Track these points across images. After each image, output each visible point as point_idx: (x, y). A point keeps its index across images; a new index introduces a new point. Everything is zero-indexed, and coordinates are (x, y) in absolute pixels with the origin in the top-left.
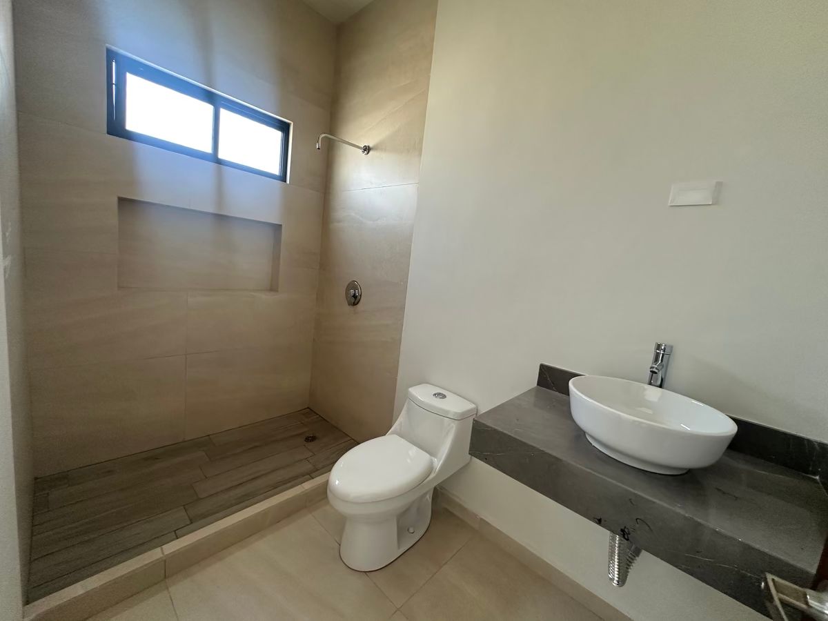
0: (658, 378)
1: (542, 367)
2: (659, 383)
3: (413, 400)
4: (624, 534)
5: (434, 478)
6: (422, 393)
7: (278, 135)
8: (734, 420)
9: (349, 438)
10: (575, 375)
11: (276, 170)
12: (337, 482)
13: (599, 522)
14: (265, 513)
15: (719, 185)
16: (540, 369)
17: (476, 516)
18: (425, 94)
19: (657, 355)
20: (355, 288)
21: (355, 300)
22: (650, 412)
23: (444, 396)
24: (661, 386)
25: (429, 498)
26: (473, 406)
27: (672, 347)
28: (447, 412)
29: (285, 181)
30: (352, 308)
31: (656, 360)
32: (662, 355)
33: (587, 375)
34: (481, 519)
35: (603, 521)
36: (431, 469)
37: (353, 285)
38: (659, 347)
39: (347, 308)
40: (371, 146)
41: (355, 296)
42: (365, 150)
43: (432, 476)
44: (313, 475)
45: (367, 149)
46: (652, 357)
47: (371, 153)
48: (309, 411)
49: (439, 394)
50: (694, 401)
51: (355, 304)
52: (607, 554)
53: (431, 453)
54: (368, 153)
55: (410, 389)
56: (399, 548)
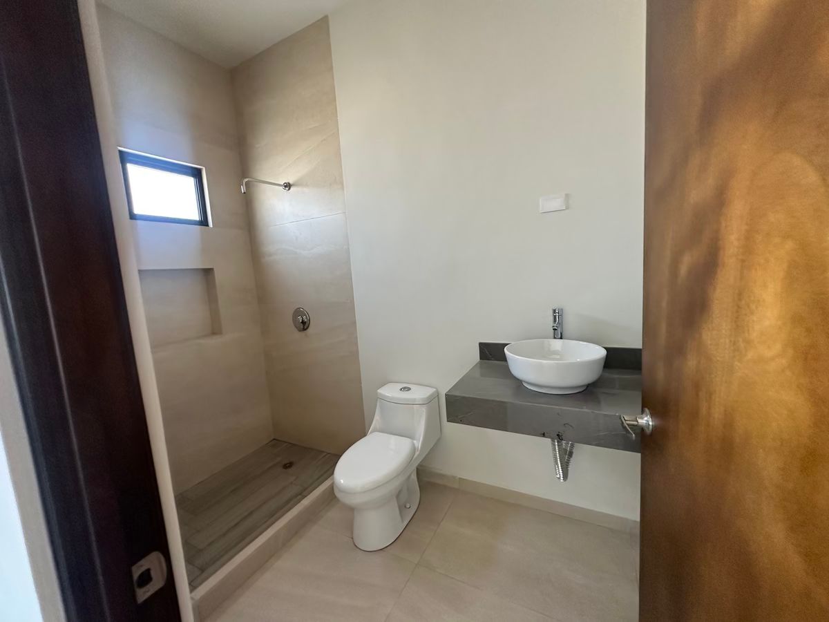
0: (558, 333)
1: (481, 345)
2: (560, 336)
3: (383, 398)
4: (560, 437)
5: (418, 455)
6: (390, 391)
7: (190, 181)
8: (605, 348)
9: (324, 454)
10: (507, 344)
11: (195, 216)
12: (342, 481)
13: (544, 435)
14: (275, 536)
15: (567, 195)
16: (480, 346)
17: (454, 477)
18: (336, 135)
19: (555, 317)
20: (302, 314)
21: (304, 326)
22: (558, 357)
23: (409, 389)
24: (561, 338)
25: (414, 477)
26: (435, 390)
27: (562, 309)
28: (415, 400)
29: (208, 225)
30: (303, 334)
31: (555, 321)
32: (558, 315)
33: (513, 343)
34: (460, 478)
35: (546, 434)
36: (414, 449)
37: (298, 312)
38: (554, 311)
39: (298, 335)
40: (291, 182)
41: (303, 322)
42: (286, 187)
43: (417, 453)
44: (304, 494)
45: (288, 186)
46: (552, 318)
47: (292, 189)
48: (276, 442)
49: (404, 388)
50: (581, 342)
51: (304, 329)
52: (553, 463)
53: (411, 437)
54: (289, 189)
55: (379, 391)
56: (403, 521)
